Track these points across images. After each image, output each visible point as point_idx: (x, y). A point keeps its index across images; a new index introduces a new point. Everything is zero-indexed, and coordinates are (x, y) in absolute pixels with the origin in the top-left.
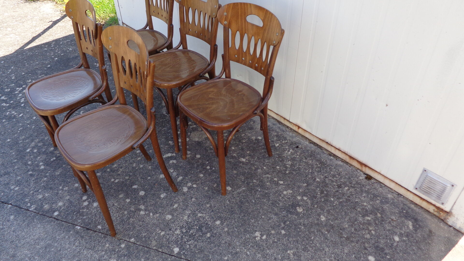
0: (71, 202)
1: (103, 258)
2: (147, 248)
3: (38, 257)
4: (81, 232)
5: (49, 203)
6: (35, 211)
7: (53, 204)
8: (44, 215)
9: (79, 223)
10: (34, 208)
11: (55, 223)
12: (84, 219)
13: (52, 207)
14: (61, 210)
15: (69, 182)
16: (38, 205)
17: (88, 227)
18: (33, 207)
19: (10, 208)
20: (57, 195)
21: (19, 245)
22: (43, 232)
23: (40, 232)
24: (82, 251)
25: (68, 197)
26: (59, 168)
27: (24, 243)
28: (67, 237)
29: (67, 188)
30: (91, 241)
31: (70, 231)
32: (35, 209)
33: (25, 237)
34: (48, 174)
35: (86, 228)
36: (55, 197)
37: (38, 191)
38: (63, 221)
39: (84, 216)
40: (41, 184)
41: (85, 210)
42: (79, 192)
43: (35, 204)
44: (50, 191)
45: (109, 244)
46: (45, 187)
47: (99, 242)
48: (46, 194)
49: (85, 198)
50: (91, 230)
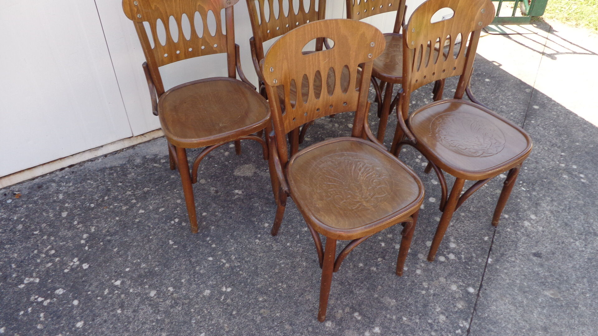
0: (450, 275)
1: (525, 233)
3: (538, 298)
4: (496, 256)
5: (453, 304)
6: (469, 320)
7: (455, 298)
8: (476, 305)
9: (483, 260)
10: (464, 322)
11: (487, 288)
12: (477, 255)
13: (460, 298)
14: (464, 285)
15: (413, 282)
16: (459, 318)
17: (488, 250)
18: (463, 323)
20: (438, 295)
21: (528, 326)
22: (502, 300)
23: (503, 304)
24: (521, 253)
25: (442, 280)
26: (382, 303)
27: (524, 320)
28: (505, 271)
29: (424, 284)
30: (507, 246)
31: (497, 269)
32: (466, 320)
33: (514, 322)
34: (394, 317)
35: (489, 252)
36: (443, 297)
37: (431, 324)
38: (483, 278)
39: (472, 257)
40: (417, 323)
41: (463, 256)
42: (431, 267)
43: (456, 323)
44: (431, 306)
45: (507, 228)
46: (423, 315)
47: (506, 237)
48: (437, 310)
49: (442, 259)
50: (491, 246)
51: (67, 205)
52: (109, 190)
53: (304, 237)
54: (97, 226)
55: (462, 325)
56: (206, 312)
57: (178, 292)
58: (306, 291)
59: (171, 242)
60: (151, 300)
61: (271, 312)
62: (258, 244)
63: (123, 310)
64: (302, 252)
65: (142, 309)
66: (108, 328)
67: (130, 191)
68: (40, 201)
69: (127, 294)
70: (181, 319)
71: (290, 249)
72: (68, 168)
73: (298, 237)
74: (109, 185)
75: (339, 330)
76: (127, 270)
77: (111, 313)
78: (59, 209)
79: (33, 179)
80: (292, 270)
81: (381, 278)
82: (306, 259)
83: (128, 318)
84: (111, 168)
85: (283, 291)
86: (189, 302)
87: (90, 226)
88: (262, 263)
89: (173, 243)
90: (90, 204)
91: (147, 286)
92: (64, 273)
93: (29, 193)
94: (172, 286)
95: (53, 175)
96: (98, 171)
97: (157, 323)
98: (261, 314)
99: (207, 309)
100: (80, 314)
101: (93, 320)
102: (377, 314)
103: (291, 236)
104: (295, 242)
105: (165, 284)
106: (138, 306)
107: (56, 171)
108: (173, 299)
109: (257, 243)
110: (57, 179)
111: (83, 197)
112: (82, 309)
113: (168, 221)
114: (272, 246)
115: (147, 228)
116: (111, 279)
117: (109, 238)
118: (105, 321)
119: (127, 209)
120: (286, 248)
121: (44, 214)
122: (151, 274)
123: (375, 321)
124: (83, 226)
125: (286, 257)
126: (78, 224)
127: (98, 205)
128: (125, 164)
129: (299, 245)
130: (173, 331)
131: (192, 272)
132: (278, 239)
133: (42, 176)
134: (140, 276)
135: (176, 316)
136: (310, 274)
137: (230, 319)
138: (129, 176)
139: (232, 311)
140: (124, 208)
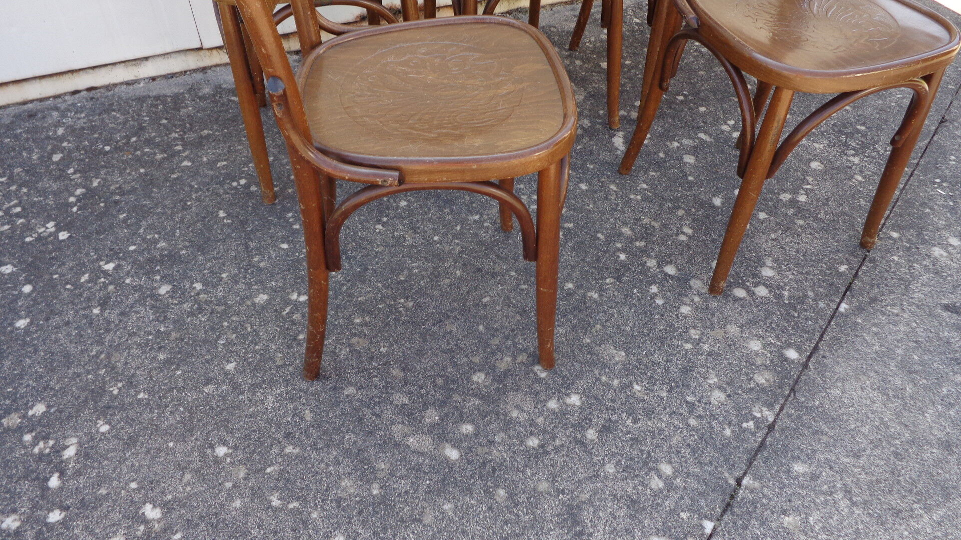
0: (753, 322)
1: (931, 267)
2: (897, 201)
3: (941, 386)
4: (859, 301)
5: (747, 374)
6: (777, 408)
7: (754, 364)
8: (797, 382)
9: (828, 304)
10: (764, 409)
11: (827, 354)
12: (816, 295)
13: (764, 365)
14: (779, 343)
15: (671, 326)
16: (753, 401)
17: (844, 289)
18: (761, 412)
19: (756, 477)
20: (719, 355)
21: (907, 435)
22: (858, 380)
23: (859, 388)
24: (916, 301)
25: (733, 329)
26: (597, 355)
27: (901, 423)
28: (874, 329)
29: (692, 331)
30: (886, 285)
31: (856, 324)
32: (770, 406)
33: (877, 424)
34: (616, 382)
35: (845, 292)
36: (728, 359)
37: (690, 405)
38: (822, 336)
39: (806, 296)
40: (662, 398)
41: (786, 293)
42: (714, 304)
43: (746, 408)
44: (699, 373)
45: (892, 255)
46: (678, 386)
47: (887, 271)
48: (710, 382)
49: (740, 293)
50: (851, 283)
51: (65, 144)
52: (142, 128)
53: (469, 229)
54: (105, 180)
55: (759, 415)
56: (249, 329)
57: (210, 292)
58: (448, 317)
59: (222, 214)
60: (157, 300)
61: (371, 343)
62: (379, 232)
63: (102, 311)
64: (459, 253)
65: (137, 312)
66: (68, 335)
67: (177, 132)
68: (24, 135)
69: (120, 285)
70: (201, 335)
71: (438, 245)
72: (85, 92)
73: (458, 228)
74: (146, 121)
75: (498, 390)
76: (132, 248)
77: (82, 312)
78: (52, 149)
79: (25, 103)
80: (432, 280)
81: (605, 312)
82: (464, 265)
83: (109, 322)
84: (157, 98)
85: (403, 312)
86: (225, 311)
87: (93, 177)
88: (377, 263)
89: (225, 215)
90: (104, 146)
91: (158, 278)
92: (24, 243)
93: (12, 123)
94: (201, 282)
95: (60, 100)
96: (133, 100)
97: (156, 337)
98: (350, 345)
99: (252, 325)
100: (27, 307)
101: (47, 319)
102: (581, 372)
103: (445, 226)
104: (450, 236)
105: (191, 276)
106: (132, 307)
107: (65, 94)
108: (196, 301)
109: (377, 231)
110: (63, 106)
111: (96, 136)
112: (35, 300)
113: (228, 182)
114: (405, 238)
115: (187, 188)
116: (99, 259)
117: (118, 197)
118: (67, 323)
119: (164, 158)
120: (429, 243)
121: (24, 154)
122: (172, 258)
123: (573, 384)
124: (81, 177)
125: (426, 258)
126: (75, 173)
127: (117, 149)
128: (183, 93)
129: (457, 241)
130: (179, 353)
131: (245, 263)
132: (418, 228)
133: (41, 100)
134: (151, 260)
135: (194, 329)
136: (465, 289)
137: (289, 347)
138: (183, 111)
139: (298, 335)
140: (159, 157)
